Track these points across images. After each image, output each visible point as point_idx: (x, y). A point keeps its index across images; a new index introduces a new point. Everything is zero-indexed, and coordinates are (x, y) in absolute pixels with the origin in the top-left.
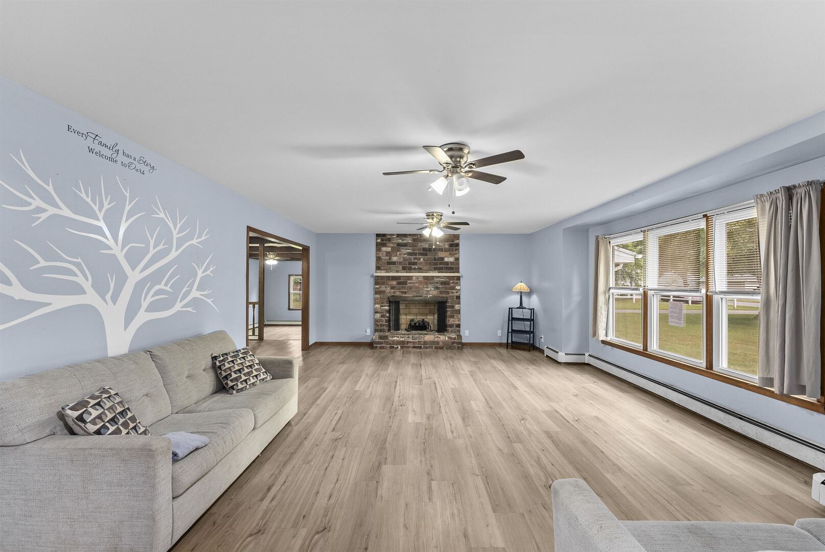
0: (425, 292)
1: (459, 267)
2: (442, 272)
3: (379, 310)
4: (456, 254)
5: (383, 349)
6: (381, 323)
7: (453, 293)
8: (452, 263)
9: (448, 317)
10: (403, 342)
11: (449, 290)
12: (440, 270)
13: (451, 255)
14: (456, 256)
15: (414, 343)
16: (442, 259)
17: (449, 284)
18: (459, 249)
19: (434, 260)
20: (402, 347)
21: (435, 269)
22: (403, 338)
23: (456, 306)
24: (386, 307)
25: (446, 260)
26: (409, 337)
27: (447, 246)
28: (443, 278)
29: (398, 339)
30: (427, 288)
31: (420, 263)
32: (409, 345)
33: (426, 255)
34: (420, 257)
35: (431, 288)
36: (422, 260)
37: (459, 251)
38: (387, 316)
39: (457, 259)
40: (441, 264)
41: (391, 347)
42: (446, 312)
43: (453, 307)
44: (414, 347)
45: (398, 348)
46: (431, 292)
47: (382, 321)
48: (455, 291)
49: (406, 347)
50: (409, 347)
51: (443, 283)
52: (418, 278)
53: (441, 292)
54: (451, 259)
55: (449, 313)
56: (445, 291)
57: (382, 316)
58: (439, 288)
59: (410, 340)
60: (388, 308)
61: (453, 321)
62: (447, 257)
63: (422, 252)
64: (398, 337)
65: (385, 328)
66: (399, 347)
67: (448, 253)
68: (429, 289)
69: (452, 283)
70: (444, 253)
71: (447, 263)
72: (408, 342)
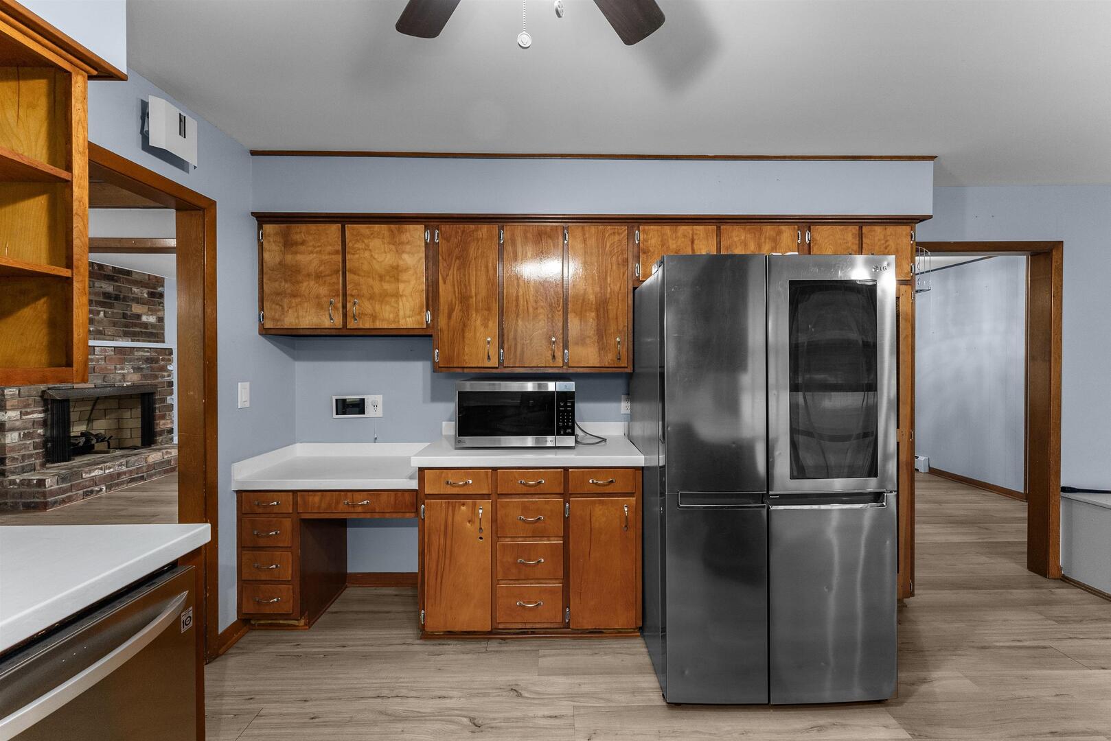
0: (119, 378)
1: (163, 334)
2: (138, 341)
3: (18, 424)
4: (159, 310)
5: (70, 501)
6: (23, 452)
7: (163, 377)
8: (153, 326)
9: (157, 418)
10: (111, 476)
11: (157, 373)
12: (134, 336)
13: (152, 311)
14: (160, 314)
15: (131, 472)
16: (139, 316)
17: (157, 361)
18: (163, 303)
19: (124, 318)
20: (109, 488)
21: (126, 335)
22: (110, 468)
23: (168, 398)
24: (35, 416)
25: (144, 318)
26: (121, 465)
27: (146, 295)
28: (148, 352)
29: (101, 472)
30: (122, 369)
31: (100, 322)
32: (124, 478)
33: (111, 306)
34: (100, 309)
35: (128, 369)
36: (102, 314)
37: (163, 307)
38: (39, 434)
39: (161, 320)
40: (135, 325)
41: (86, 494)
42: (154, 410)
43: (163, 400)
44: (132, 480)
45: (101, 490)
46: (128, 376)
47: (26, 447)
48: (166, 374)
49: (117, 485)
50: (122, 483)
51: (149, 360)
52: (106, 351)
53: (144, 377)
54: (152, 319)
55: (157, 412)
56: (151, 374)
57: (26, 436)
58: (142, 368)
59: (124, 468)
60: (42, 415)
61: (164, 424)
62: (145, 314)
63: (101, 299)
64: (101, 469)
65: (32, 461)
66: (104, 488)
67: (146, 307)
68: (126, 371)
69: (163, 360)
70: (140, 306)
71: (146, 325)
72: (119, 475)
